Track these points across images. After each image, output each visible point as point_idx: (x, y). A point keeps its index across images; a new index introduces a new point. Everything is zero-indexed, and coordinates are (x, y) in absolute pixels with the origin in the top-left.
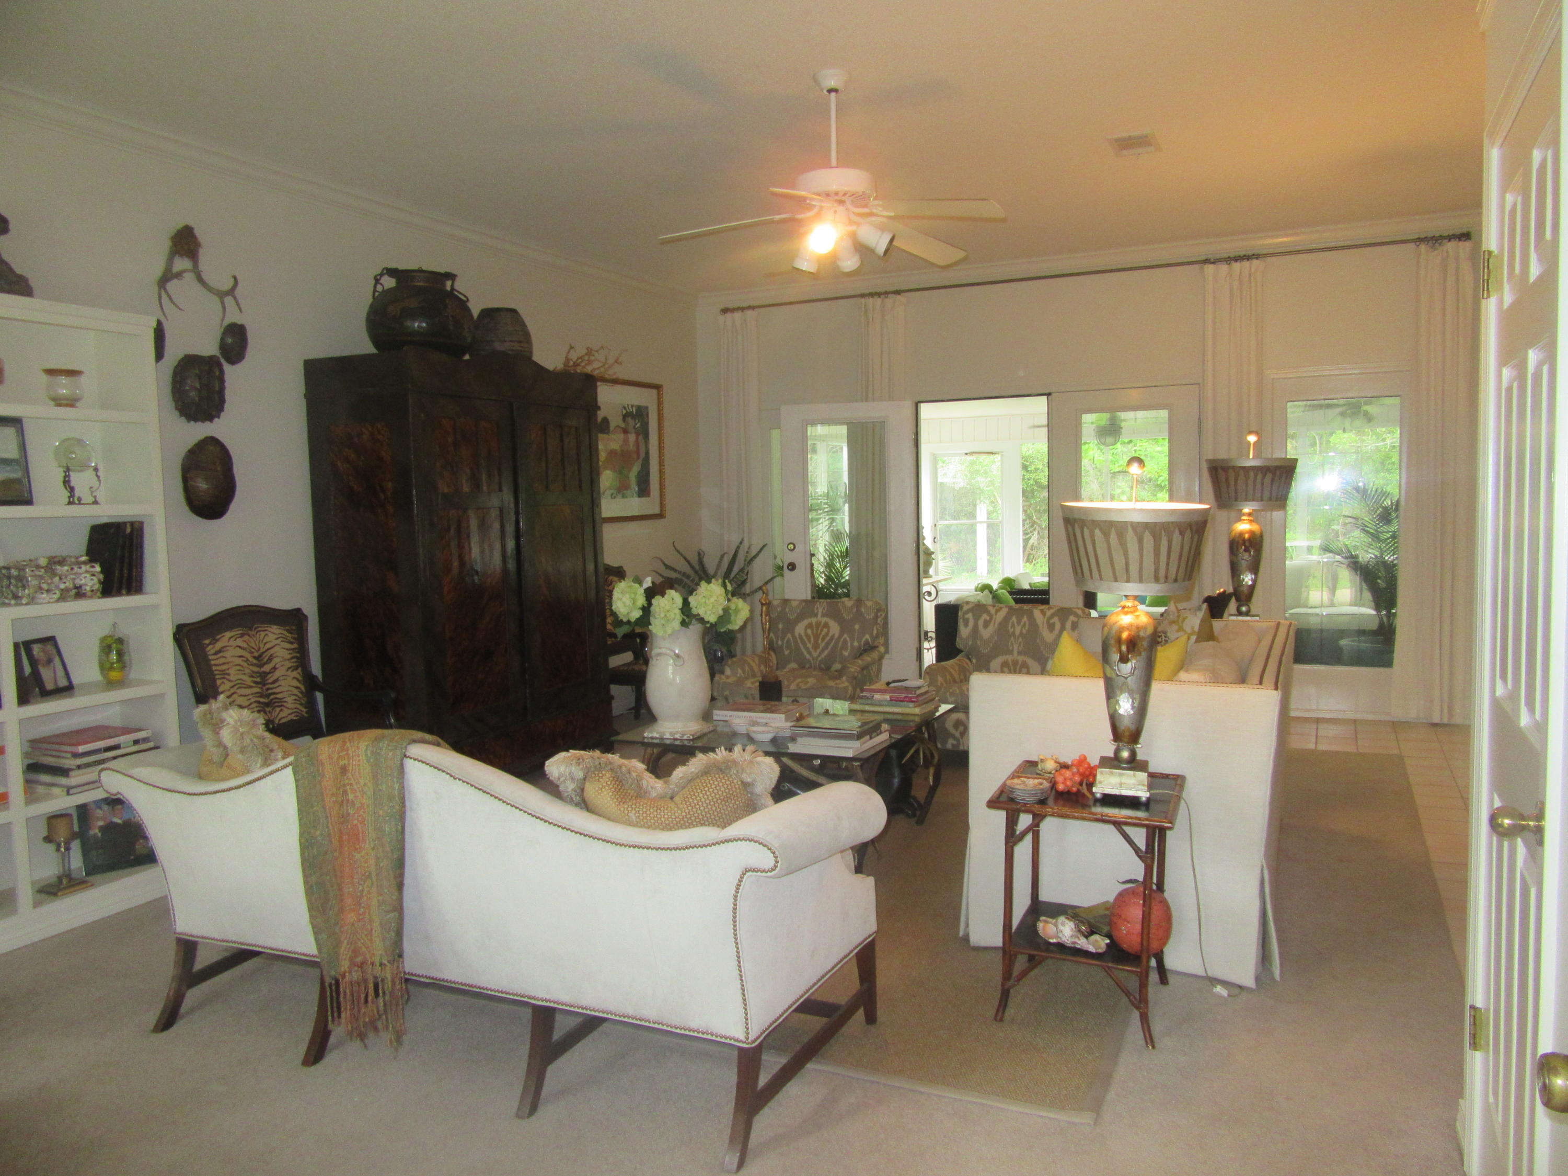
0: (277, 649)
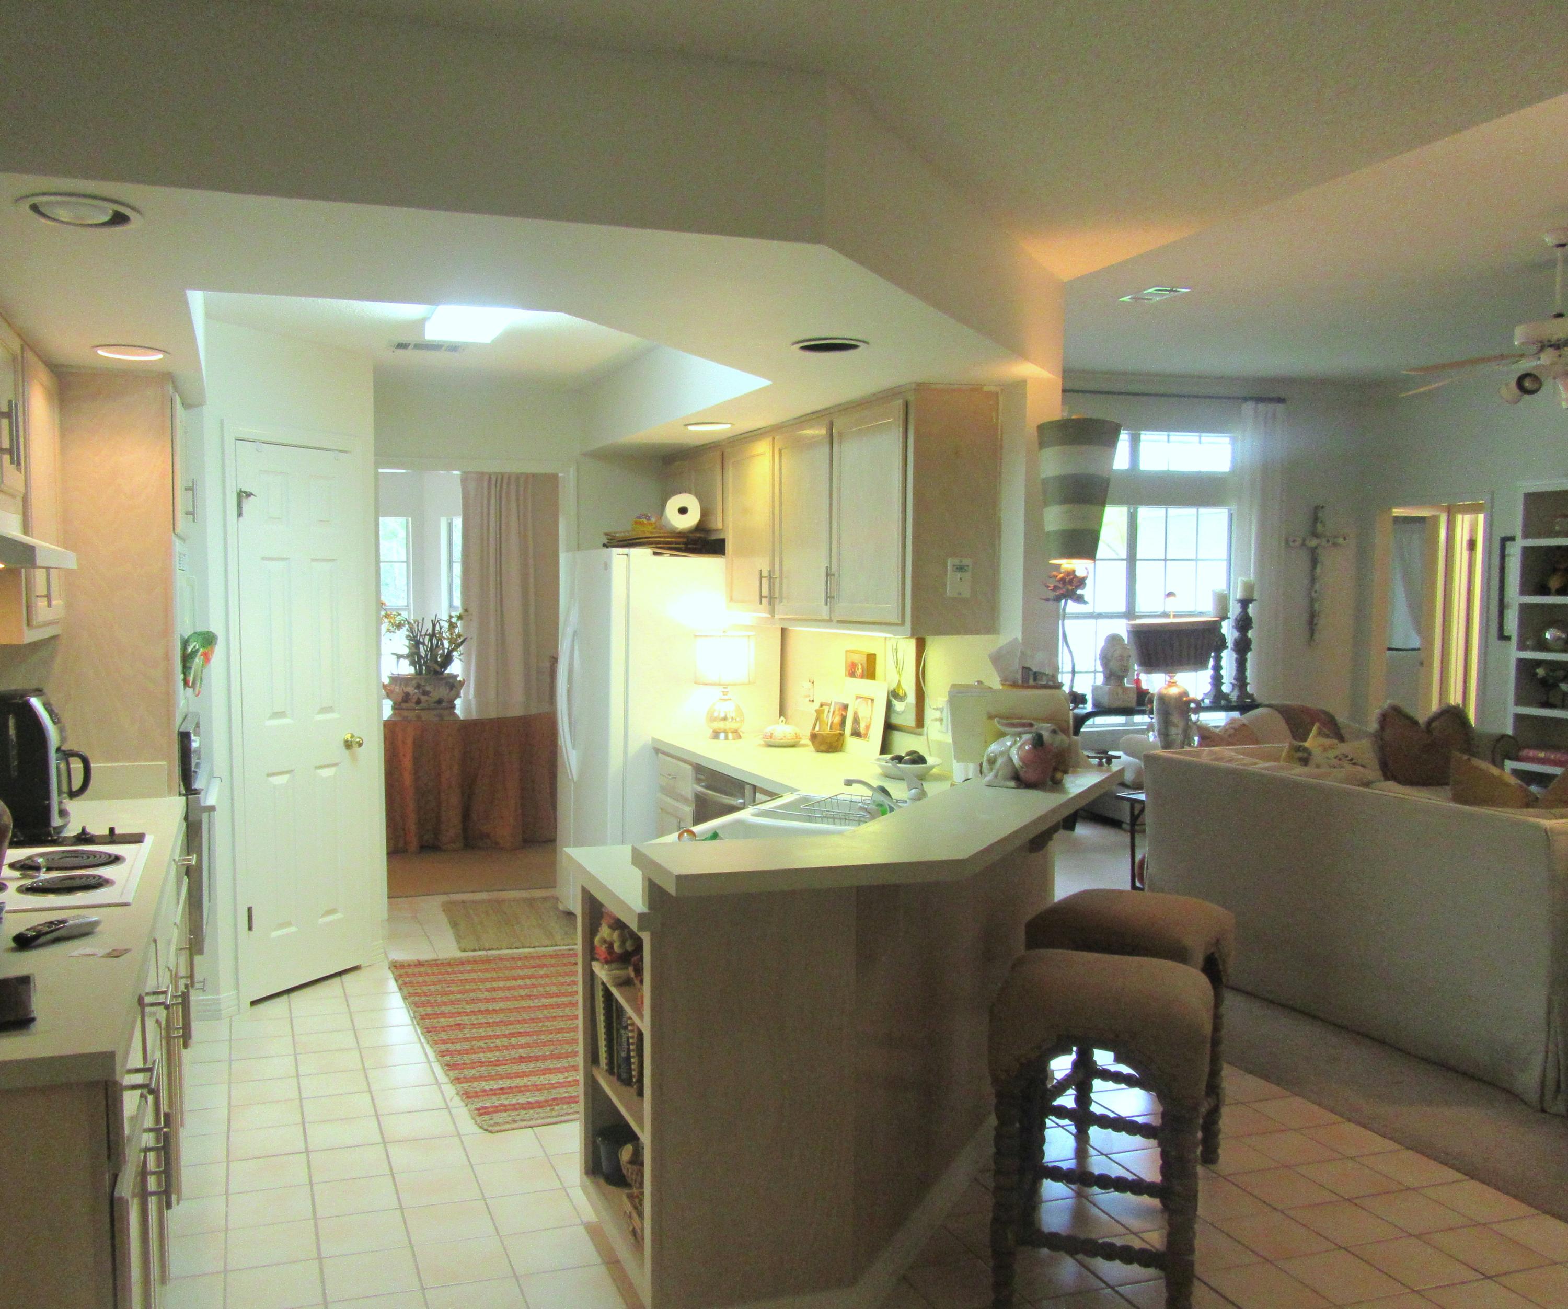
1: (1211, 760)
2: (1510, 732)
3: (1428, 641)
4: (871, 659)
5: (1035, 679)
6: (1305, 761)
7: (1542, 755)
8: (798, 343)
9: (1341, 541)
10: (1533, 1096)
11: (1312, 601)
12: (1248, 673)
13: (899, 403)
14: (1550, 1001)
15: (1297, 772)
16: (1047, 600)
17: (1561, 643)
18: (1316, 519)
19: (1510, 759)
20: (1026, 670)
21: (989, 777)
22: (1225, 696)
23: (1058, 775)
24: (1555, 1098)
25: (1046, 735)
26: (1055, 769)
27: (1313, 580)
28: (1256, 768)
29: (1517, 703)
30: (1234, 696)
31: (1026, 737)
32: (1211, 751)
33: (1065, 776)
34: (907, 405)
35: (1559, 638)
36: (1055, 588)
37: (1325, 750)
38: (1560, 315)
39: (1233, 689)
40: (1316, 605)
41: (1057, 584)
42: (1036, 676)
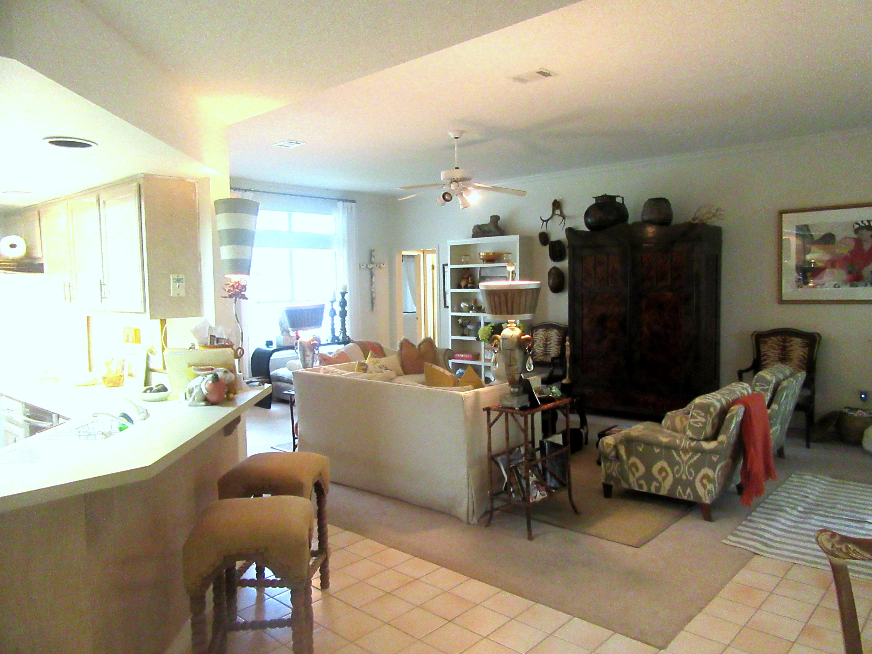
0: (554, 337)
1: (324, 373)
2: (450, 348)
3: (419, 308)
4: (137, 332)
5: (217, 342)
6: (365, 370)
7: (462, 356)
8: (47, 138)
9: (382, 266)
10: (464, 517)
11: (372, 293)
12: (347, 326)
13: (135, 184)
14: (468, 475)
15: (361, 377)
16: (225, 297)
17: (467, 309)
18: (371, 256)
19: (451, 359)
20: (212, 337)
21: (190, 400)
22: (337, 338)
23: (231, 396)
24: (473, 516)
25: (220, 374)
26: (228, 393)
27: (372, 283)
28: (344, 376)
29: (452, 335)
30: (341, 338)
31: (210, 376)
32: (324, 368)
33: (236, 396)
34: (139, 187)
35: (466, 306)
36: (229, 291)
37: (374, 363)
38: (457, 168)
39: (340, 334)
40: (374, 294)
41: (230, 288)
42: (218, 340)
